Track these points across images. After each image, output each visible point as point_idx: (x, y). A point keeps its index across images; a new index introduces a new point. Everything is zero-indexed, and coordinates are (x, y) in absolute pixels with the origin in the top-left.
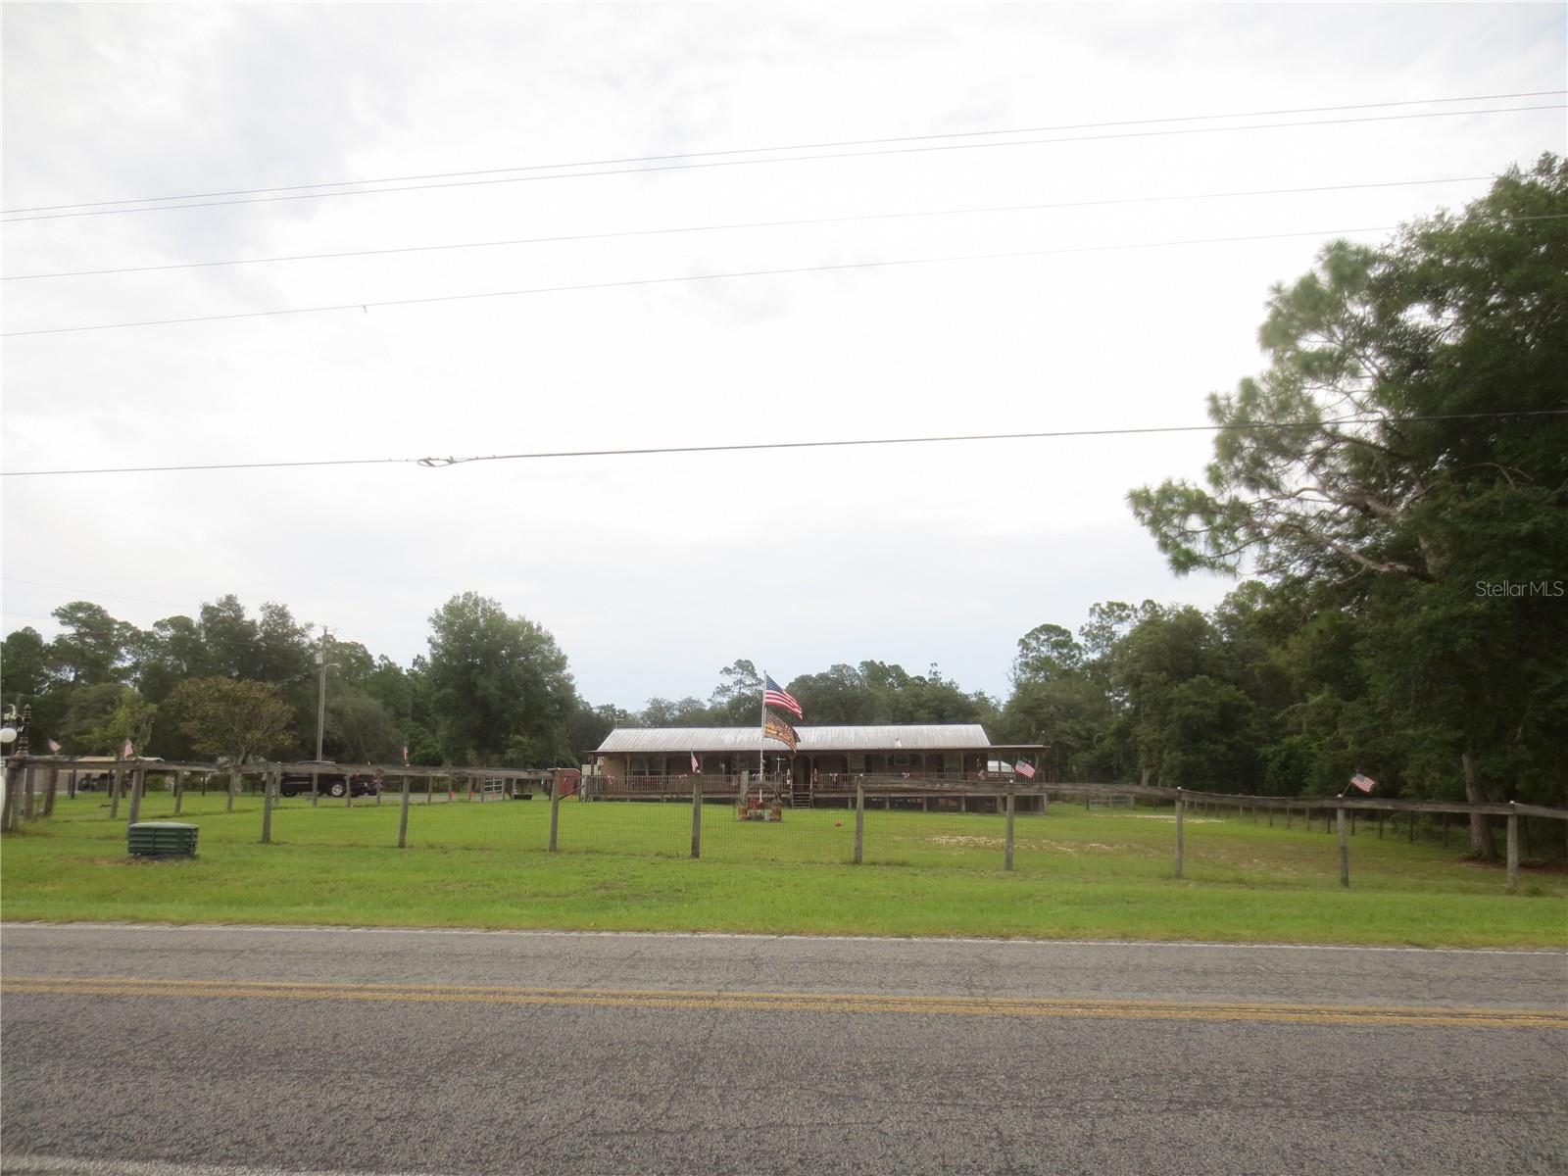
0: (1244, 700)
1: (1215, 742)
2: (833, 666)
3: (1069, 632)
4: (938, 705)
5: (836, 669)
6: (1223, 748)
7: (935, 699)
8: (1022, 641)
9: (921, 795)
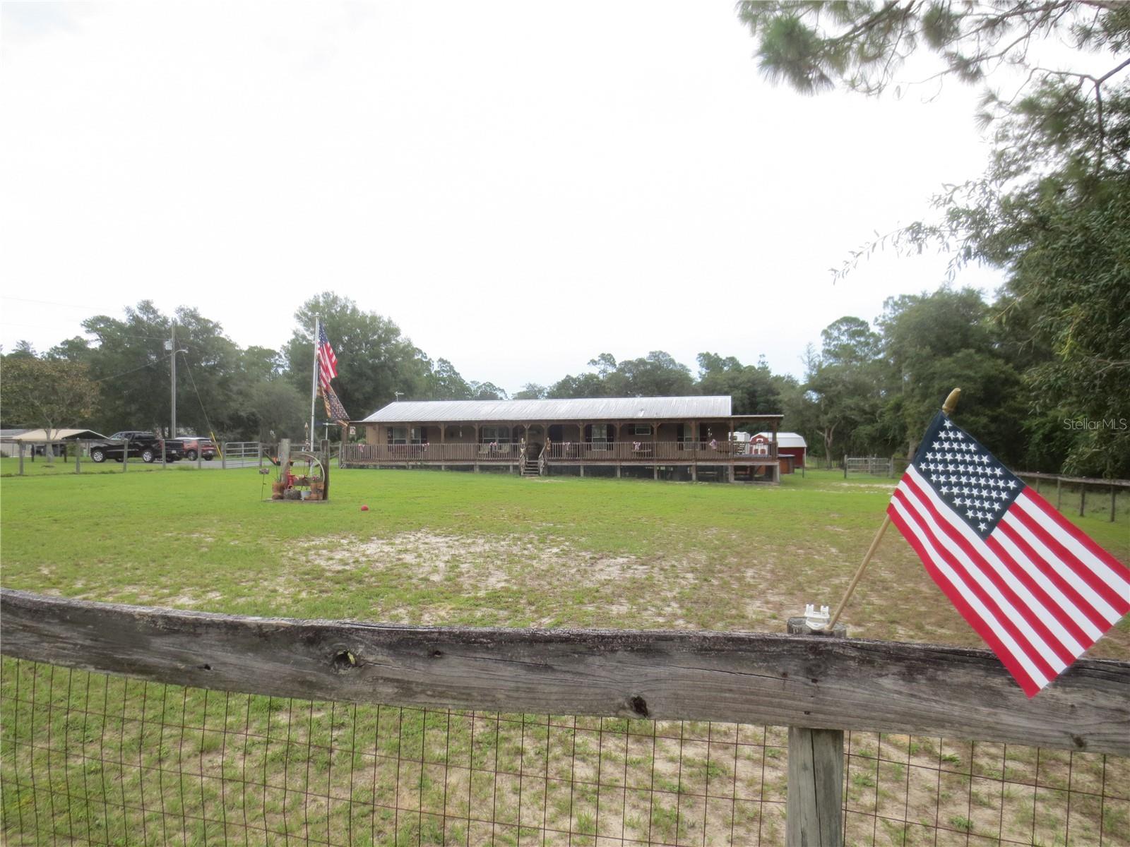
0: (1011, 374)
1: (977, 415)
2: (651, 353)
3: (867, 323)
4: (750, 387)
5: (653, 354)
6: (984, 420)
7: (749, 381)
8: (825, 332)
9: (651, 464)
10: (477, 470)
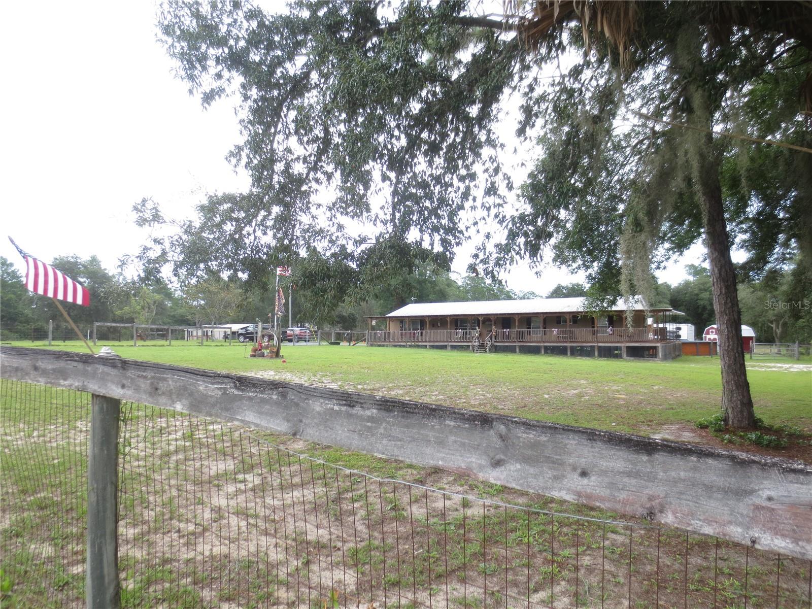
9: (565, 344)
10: (449, 348)
